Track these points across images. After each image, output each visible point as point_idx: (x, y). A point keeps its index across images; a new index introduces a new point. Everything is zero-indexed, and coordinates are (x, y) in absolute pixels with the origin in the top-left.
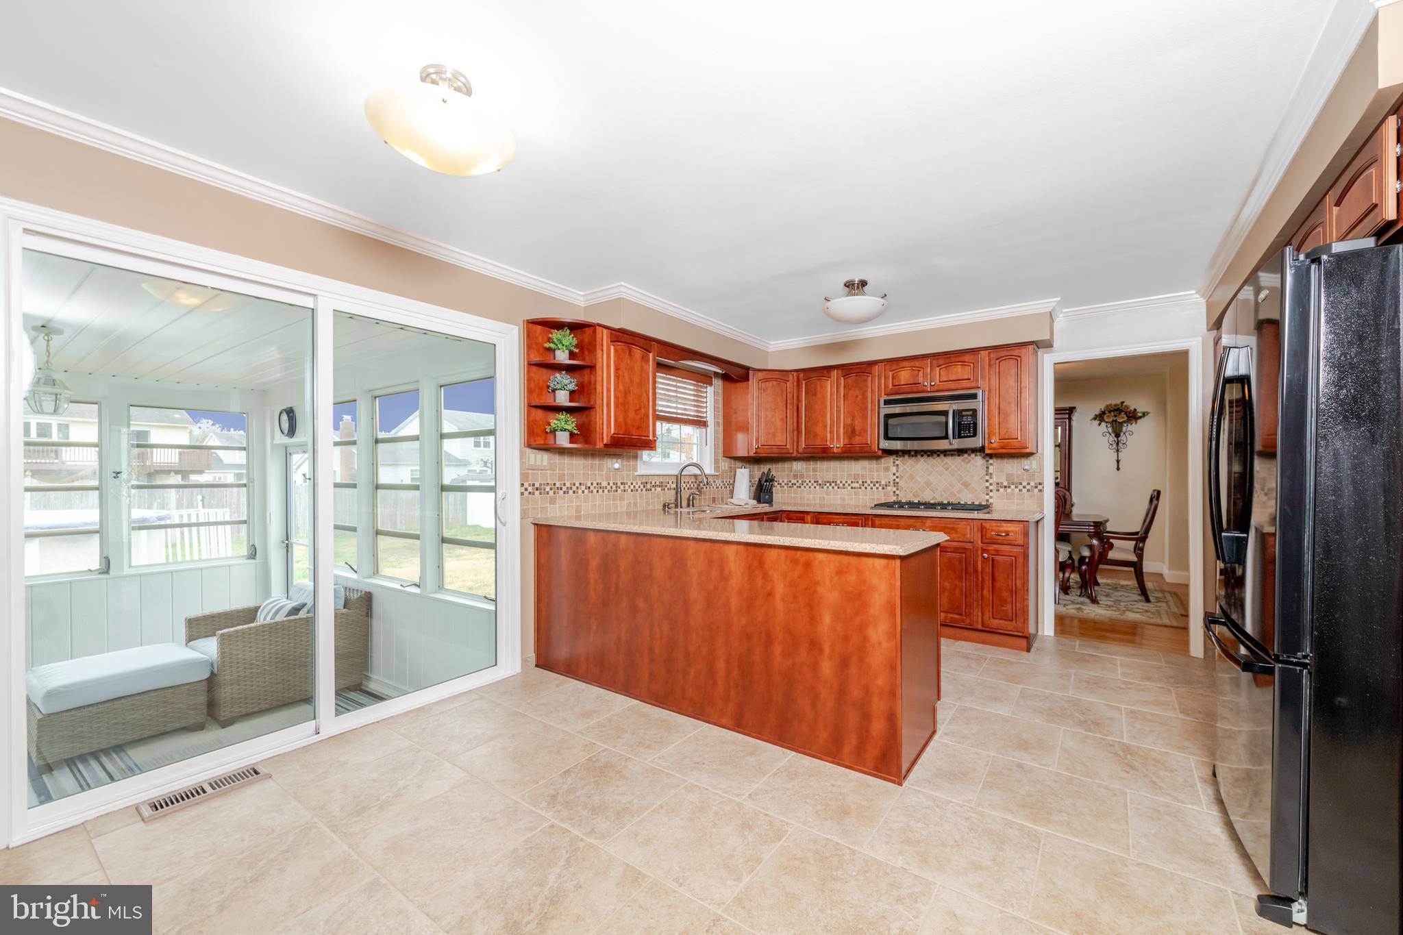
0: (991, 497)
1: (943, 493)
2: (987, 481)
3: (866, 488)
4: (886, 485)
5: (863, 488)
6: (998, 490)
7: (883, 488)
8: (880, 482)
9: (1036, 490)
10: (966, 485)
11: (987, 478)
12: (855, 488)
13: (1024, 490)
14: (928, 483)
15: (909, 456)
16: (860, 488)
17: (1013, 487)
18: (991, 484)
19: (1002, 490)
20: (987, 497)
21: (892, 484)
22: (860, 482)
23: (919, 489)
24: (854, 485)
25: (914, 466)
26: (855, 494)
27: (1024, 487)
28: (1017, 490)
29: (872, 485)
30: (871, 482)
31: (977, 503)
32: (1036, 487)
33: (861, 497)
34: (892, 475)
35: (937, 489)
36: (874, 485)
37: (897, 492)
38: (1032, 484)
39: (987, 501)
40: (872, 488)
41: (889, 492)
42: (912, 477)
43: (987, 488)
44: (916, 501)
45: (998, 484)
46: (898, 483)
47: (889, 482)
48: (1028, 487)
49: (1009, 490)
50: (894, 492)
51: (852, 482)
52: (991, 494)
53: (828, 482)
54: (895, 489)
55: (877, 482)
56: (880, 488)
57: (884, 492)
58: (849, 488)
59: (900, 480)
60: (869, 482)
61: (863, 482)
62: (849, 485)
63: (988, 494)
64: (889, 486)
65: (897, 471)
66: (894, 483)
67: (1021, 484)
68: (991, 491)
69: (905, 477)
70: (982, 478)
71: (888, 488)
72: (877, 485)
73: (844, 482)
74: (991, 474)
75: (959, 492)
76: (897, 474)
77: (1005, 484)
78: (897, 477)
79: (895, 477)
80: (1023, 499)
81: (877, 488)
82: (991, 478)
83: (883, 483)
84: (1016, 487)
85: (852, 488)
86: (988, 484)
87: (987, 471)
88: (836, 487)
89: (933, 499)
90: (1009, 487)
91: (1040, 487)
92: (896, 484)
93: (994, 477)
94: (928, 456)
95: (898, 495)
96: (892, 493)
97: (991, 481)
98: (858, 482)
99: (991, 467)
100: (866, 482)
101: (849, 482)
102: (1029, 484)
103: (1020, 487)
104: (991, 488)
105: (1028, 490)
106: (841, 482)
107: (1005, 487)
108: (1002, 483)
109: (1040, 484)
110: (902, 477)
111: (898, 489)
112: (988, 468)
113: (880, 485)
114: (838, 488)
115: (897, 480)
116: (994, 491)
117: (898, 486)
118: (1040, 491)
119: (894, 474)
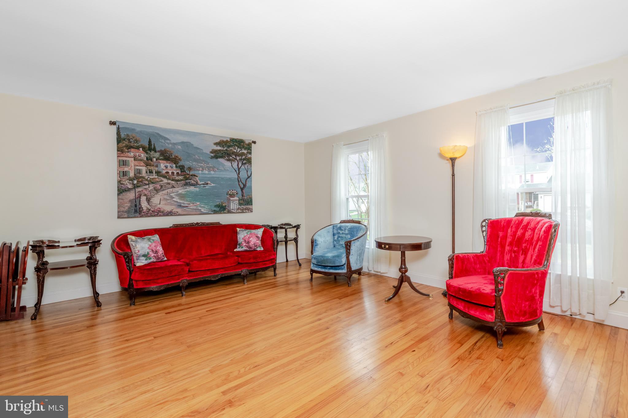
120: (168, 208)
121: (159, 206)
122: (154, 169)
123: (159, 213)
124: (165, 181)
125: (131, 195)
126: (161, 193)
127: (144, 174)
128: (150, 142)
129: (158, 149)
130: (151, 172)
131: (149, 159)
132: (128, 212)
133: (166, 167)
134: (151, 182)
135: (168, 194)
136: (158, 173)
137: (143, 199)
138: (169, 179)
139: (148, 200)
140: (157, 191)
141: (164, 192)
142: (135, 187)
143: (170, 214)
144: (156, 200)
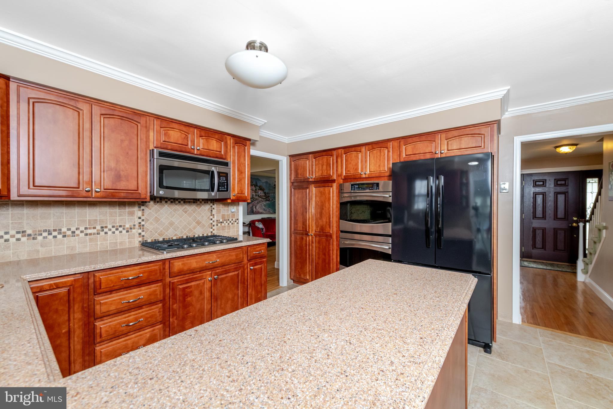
0: (214, 230)
1: (183, 230)
2: (211, 219)
3: (106, 233)
4: (131, 228)
5: (102, 233)
6: (217, 225)
7: (127, 231)
8: (124, 226)
9: (236, 223)
10: (198, 223)
11: (211, 217)
12: (90, 234)
13: (230, 224)
14: (172, 224)
15: (155, 202)
16: (98, 234)
17: (225, 222)
18: (214, 221)
19: (219, 225)
20: (212, 230)
21: (137, 226)
22: (98, 227)
23: (163, 229)
24: (89, 231)
25: (159, 211)
26: (91, 240)
27: (230, 222)
28: (227, 224)
29: (114, 230)
30: (113, 227)
31: (205, 235)
32: (236, 221)
33: (99, 243)
34: (137, 219)
35: (178, 228)
36: (117, 229)
37: (143, 234)
38: (234, 220)
39: (212, 232)
40: (114, 233)
41: (134, 234)
42: (157, 220)
43: (211, 224)
44: (161, 239)
45: (217, 221)
46: (143, 225)
47: (134, 225)
48: (232, 222)
49: (223, 224)
50: (140, 234)
51: (86, 228)
52: (213, 228)
53: (45, 231)
54: (140, 231)
55: (120, 226)
56: (124, 232)
57: (129, 235)
58: (82, 235)
59: (146, 223)
60: (110, 227)
61: (102, 227)
62: (82, 232)
63: (212, 228)
64: (134, 228)
65: (143, 215)
66: (139, 226)
67: (229, 220)
68: (214, 226)
69: (151, 220)
70: (208, 218)
71: (133, 230)
72: (120, 229)
73: (73, 229)
74: (214, 215)
75: (194, 228)
76: (143, 218)
77: (221, 220)
78: (143, 220)
79: (140, 221)
80: (230, 229)
81: (121, 232)
82: (214, 217)
83: (127, 226)
84: (226, 222)
85: (86, 235)
86: (211, 221)
87: (211, 213)
88: (59, 237)
89: (175, 235)
90: (223, 222)
91: (237, 221)
92: (141, 226)
93: (215, 216)
94: (172, 202)
95: (143, 236)
96: (138, 235)
97: (213, 219)
98: (94, 228)
99: (213, 210)
100: (106, 227)
101: (82, 228)
102: (232, 220)
103: (229, 222)
104: (213, 223)
105: (232, 224)
106: (69, 229)
107: (221, 222)
108: (219, 220)
109: (237, 219)
110: (148, 220)
111: (143, 231)
112: (212, 211)
113: (124, 229)
114: (64, 236)
115: (143, 223)
116: (215, 226)
117: (143, 228)
118: (238, 223)
119: (140, 218)
120: (261, 211)
121: (259, 210)
122: (257, 194)
123: (258, 213)
124: (260, 199)
125: (251, 205)
126: (259, 204)
127: (254, 196)
128: (256, 182)
129: (258, 185)
130: (256, 195)
131: (256, 190)
132: (250, 212)
133: (261, 193)
134: (256, 200)
135: (261, 205)
136: (258, 195)
137: (254, 207)
138: (261, 198)
139: (255, 207)
140: (258, 203)
141: (260, 204)
142: (252, 201)
143: (261, 213)
144: (257, 207)
